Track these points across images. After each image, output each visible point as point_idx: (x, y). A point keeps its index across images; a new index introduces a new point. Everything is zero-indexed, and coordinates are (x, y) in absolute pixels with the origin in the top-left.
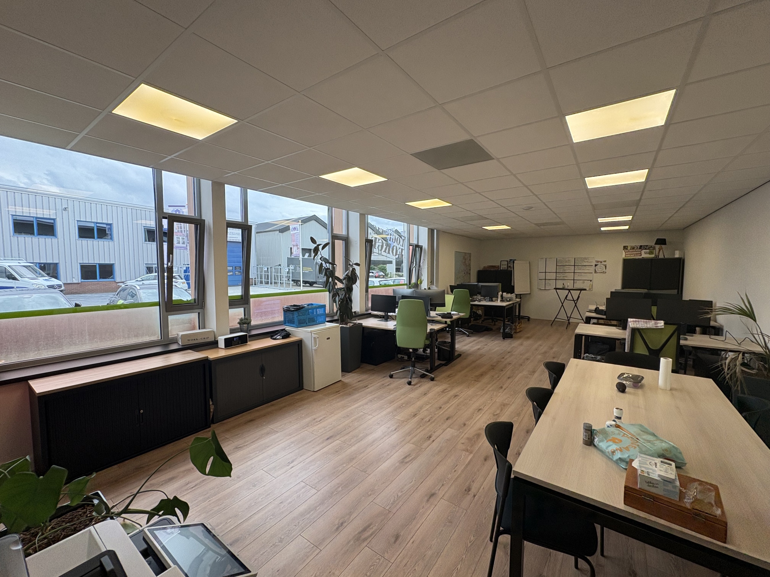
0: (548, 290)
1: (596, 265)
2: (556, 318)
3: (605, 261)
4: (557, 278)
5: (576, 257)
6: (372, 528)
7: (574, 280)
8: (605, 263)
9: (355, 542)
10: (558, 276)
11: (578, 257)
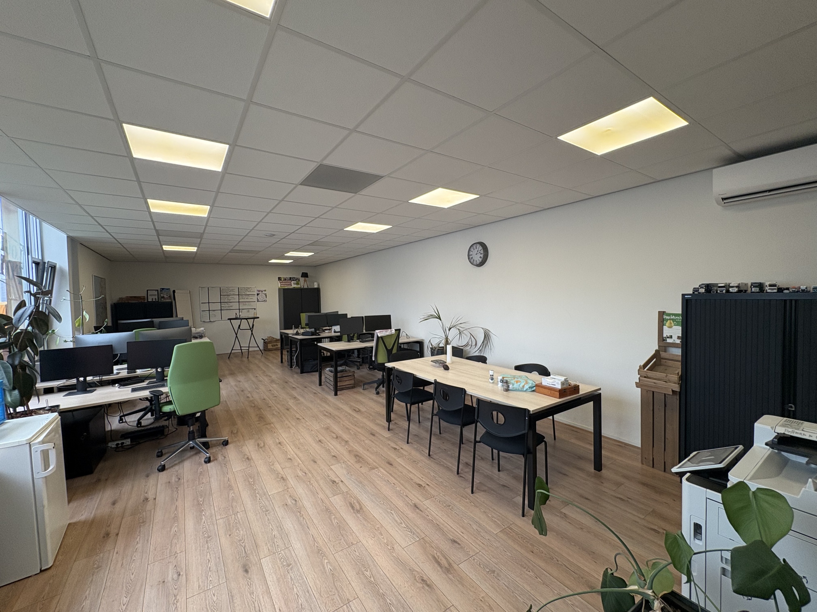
0: (214, 322)
1: (258, 294)
2: (232, 350)
3: (265, 291)
4: (222, 309)
5: (239, 286)
6: (438, 556)
7: (239, 309)
8: (265, 292)
9: (451, 573)
10: (223, 307)
11: (241, 287)
